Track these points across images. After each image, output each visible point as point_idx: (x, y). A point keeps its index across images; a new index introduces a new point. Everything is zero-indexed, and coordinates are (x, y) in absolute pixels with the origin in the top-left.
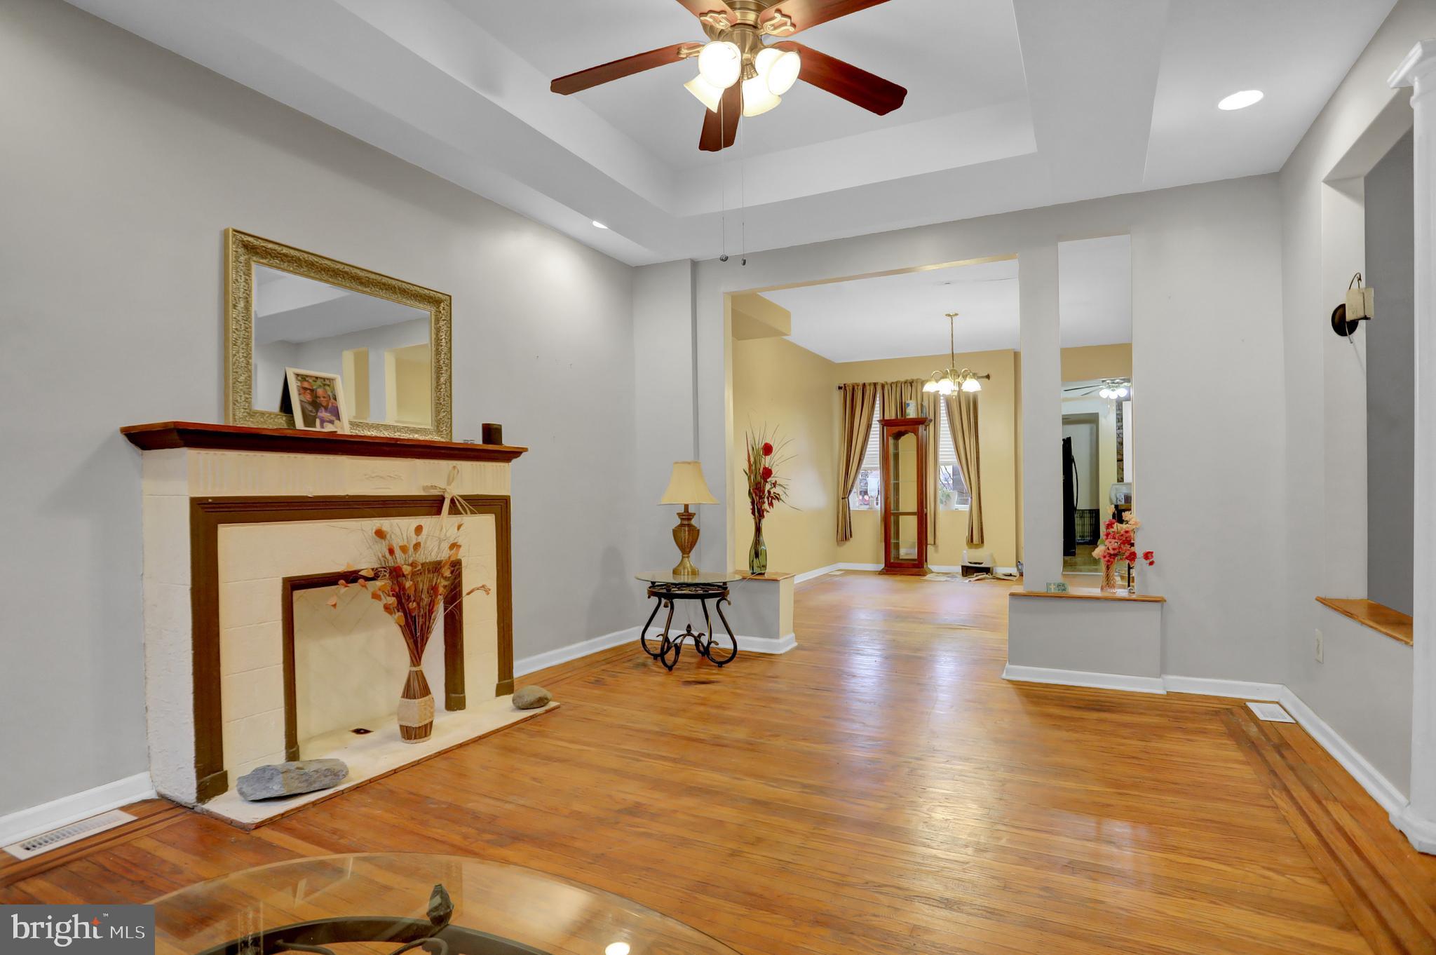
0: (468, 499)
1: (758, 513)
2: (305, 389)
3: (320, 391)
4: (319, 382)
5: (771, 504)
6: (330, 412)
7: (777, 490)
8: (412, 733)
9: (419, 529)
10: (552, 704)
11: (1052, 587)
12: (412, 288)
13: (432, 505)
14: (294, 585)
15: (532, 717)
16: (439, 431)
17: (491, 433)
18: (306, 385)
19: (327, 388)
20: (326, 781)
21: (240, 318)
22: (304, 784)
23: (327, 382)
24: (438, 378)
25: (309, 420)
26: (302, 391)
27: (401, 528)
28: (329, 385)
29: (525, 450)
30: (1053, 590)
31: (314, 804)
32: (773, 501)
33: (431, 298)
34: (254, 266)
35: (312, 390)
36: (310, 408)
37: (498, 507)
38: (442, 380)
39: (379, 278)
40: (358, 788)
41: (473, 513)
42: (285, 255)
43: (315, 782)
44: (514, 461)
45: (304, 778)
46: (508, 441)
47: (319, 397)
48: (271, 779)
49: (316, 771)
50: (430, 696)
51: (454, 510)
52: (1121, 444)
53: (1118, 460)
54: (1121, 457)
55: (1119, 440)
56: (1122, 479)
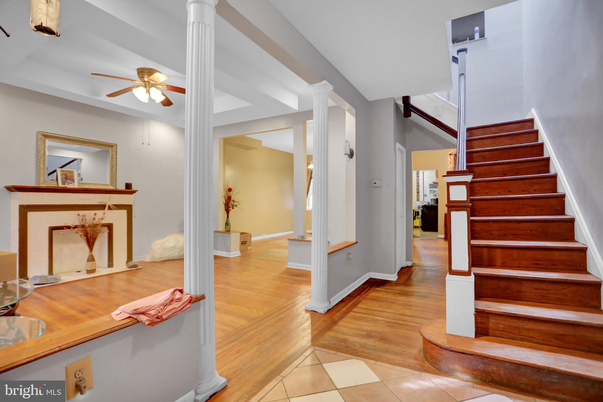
0: (115, 205)
1: (227, 211)
2: (63, 174)
3: (68, 175)
4: (68, 172)
5: (233, 208)
6: (71, 181)
7: (235, 203)
8: (89, 272)
9: (95, 214)
10: (139, 267)
11: (300, 237)
12: (102, 143)
13: (102, 207)
14: (52, 229)
15: (130, 270)
16: (112, 185)
17: (128, 186)
18: (64, 173)
19: (71, 174)
20: (53, 281)
21: (42, 156)
22: (46, 281)
23: (71, 172)
24: (112, 169)
25: (63, 183)
26: (62, 175)
27: (89, 214)
28: (71, 173)
29: (137, 191)
30: (300, 238)
31: (48, 286)
32: (234, 207)
33: (109, 145)
34: (47, 140)
35: (66, 174)
36: (64, 179)
37: (129, 208)
38: (114, 169)
39: (90, 141)
40: (63, 284)
41: (116, 209)
42: (56, 137)
43: (50, 281)
44: (134, 194)
45: (46, 279)
46: (134, 188)
47: (68, 176)
48: (36, 279)
49: (50, 278)
50: (95, 262)
51: (110, 208)
52: (419, 186)
53: (417, 193)
54: (418, 191)
55: (418, 184)
56: (419, 199)
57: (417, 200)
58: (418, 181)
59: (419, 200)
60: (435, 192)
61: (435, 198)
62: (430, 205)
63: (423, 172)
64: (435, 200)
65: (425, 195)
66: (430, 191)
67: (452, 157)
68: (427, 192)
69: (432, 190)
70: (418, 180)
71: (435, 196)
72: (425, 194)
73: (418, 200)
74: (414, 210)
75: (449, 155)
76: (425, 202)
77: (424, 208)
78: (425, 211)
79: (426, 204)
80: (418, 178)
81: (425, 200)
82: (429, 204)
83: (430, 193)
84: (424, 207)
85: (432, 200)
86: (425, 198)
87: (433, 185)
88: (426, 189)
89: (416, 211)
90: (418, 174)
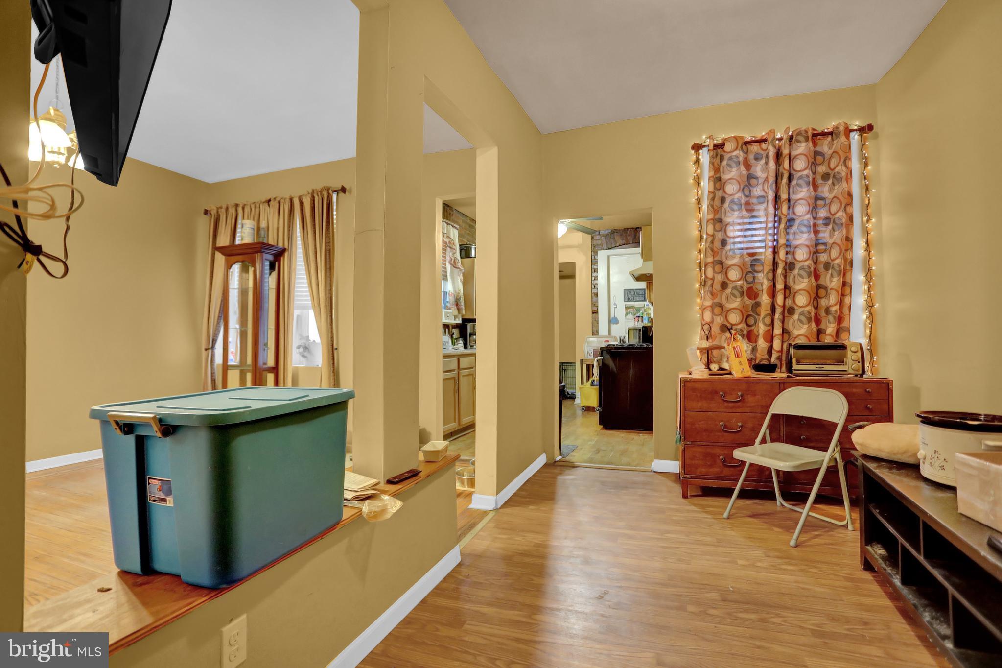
52: (597, 295)
53: (593, 313)
54: (595, 309)
55: (594, 291)
56: (597, 331)
57: (593, 334)
58: (596, 281)
59: (597, 334)
60: (638, 310)
61: (640, 325)
62: (625, 345)
63: (608, 257)
64: (640, 330)
65: (612, 321)
66: (627, 308)
67: (705, 156)
68: (619, 312)
69: (632, 307)
70: (596, 278)
71: (640, 319)
72: (612, 316)
73: (595, 333)
74: (582, 362)
75: (693, 148)
76: (612, 337)
77: (608, 356)
78: (610, 363)
79: (616, 343)
80: (594, 274)
81: (613, 334)
82: (624, 342)
83: (627, 315)
84: (608, 353)
85: (631, 332)
86: (613, 327)
87: (633, 293)
88: (615, 304)
89: (588, 363)
90: (594, 262)
